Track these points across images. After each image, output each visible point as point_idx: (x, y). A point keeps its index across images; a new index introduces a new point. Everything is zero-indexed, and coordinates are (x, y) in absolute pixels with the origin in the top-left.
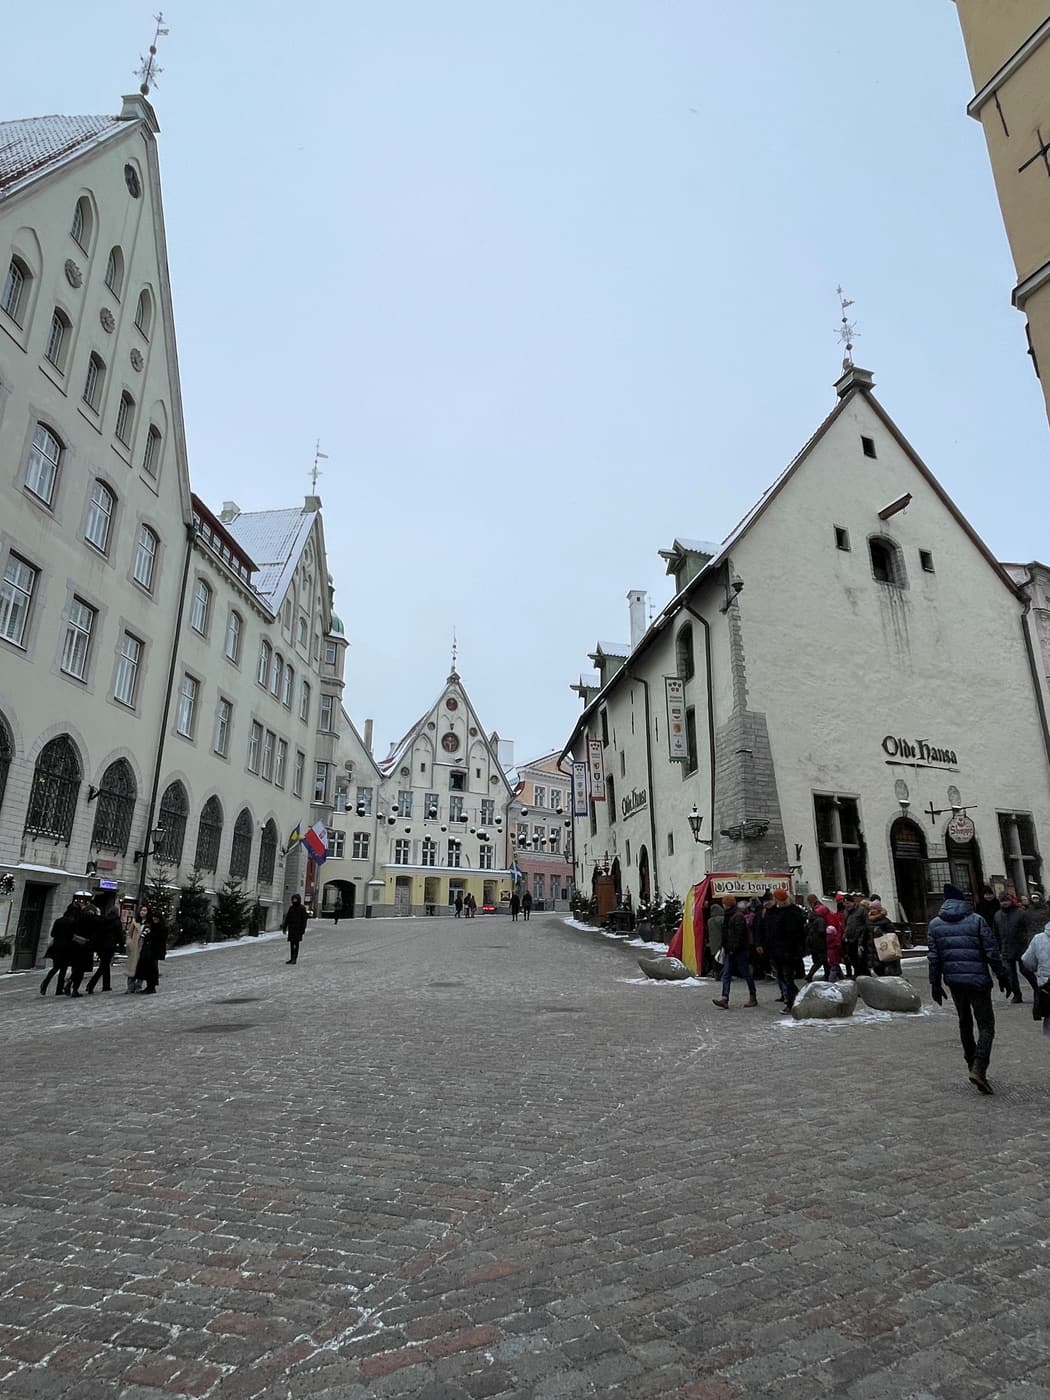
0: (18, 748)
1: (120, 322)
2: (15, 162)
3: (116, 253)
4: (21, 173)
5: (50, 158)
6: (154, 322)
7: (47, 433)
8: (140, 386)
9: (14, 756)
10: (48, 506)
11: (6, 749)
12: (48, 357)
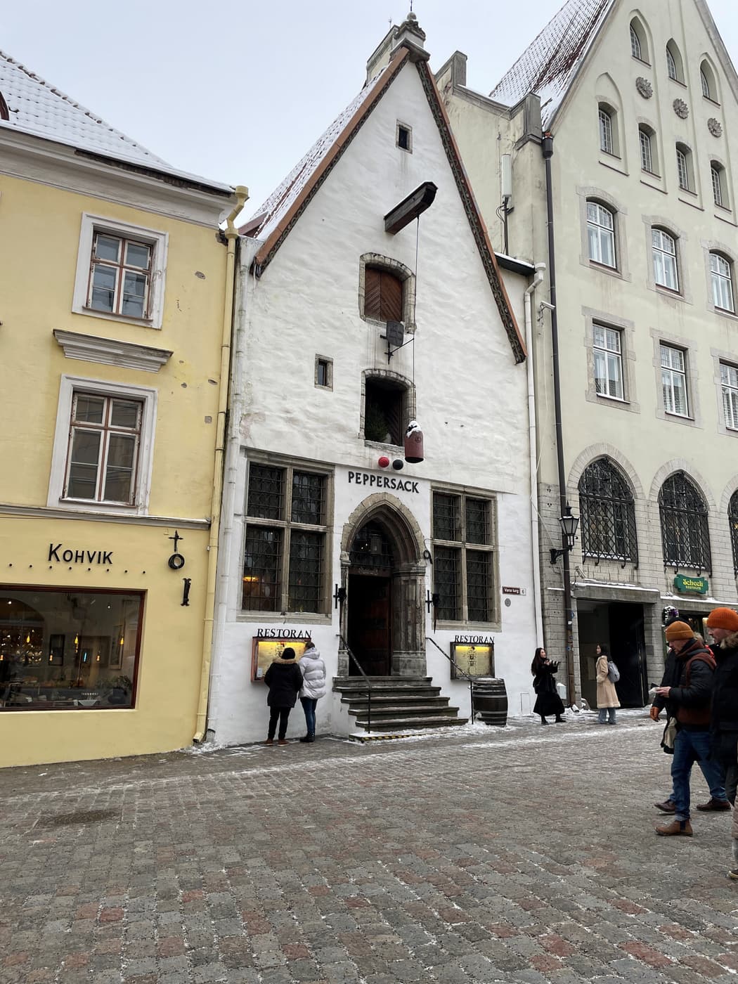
0: (710, 503)
1: (691, 102)
2: (579, 31)
3: (671, 47)
4: (586, 36)
5: (601, 7)
6: (720, 84)
7: (661, 232)
8: (724, 149)
9: (709, 509)
10: (678, 293)
11: (701, 506)
12: (644, 169)
